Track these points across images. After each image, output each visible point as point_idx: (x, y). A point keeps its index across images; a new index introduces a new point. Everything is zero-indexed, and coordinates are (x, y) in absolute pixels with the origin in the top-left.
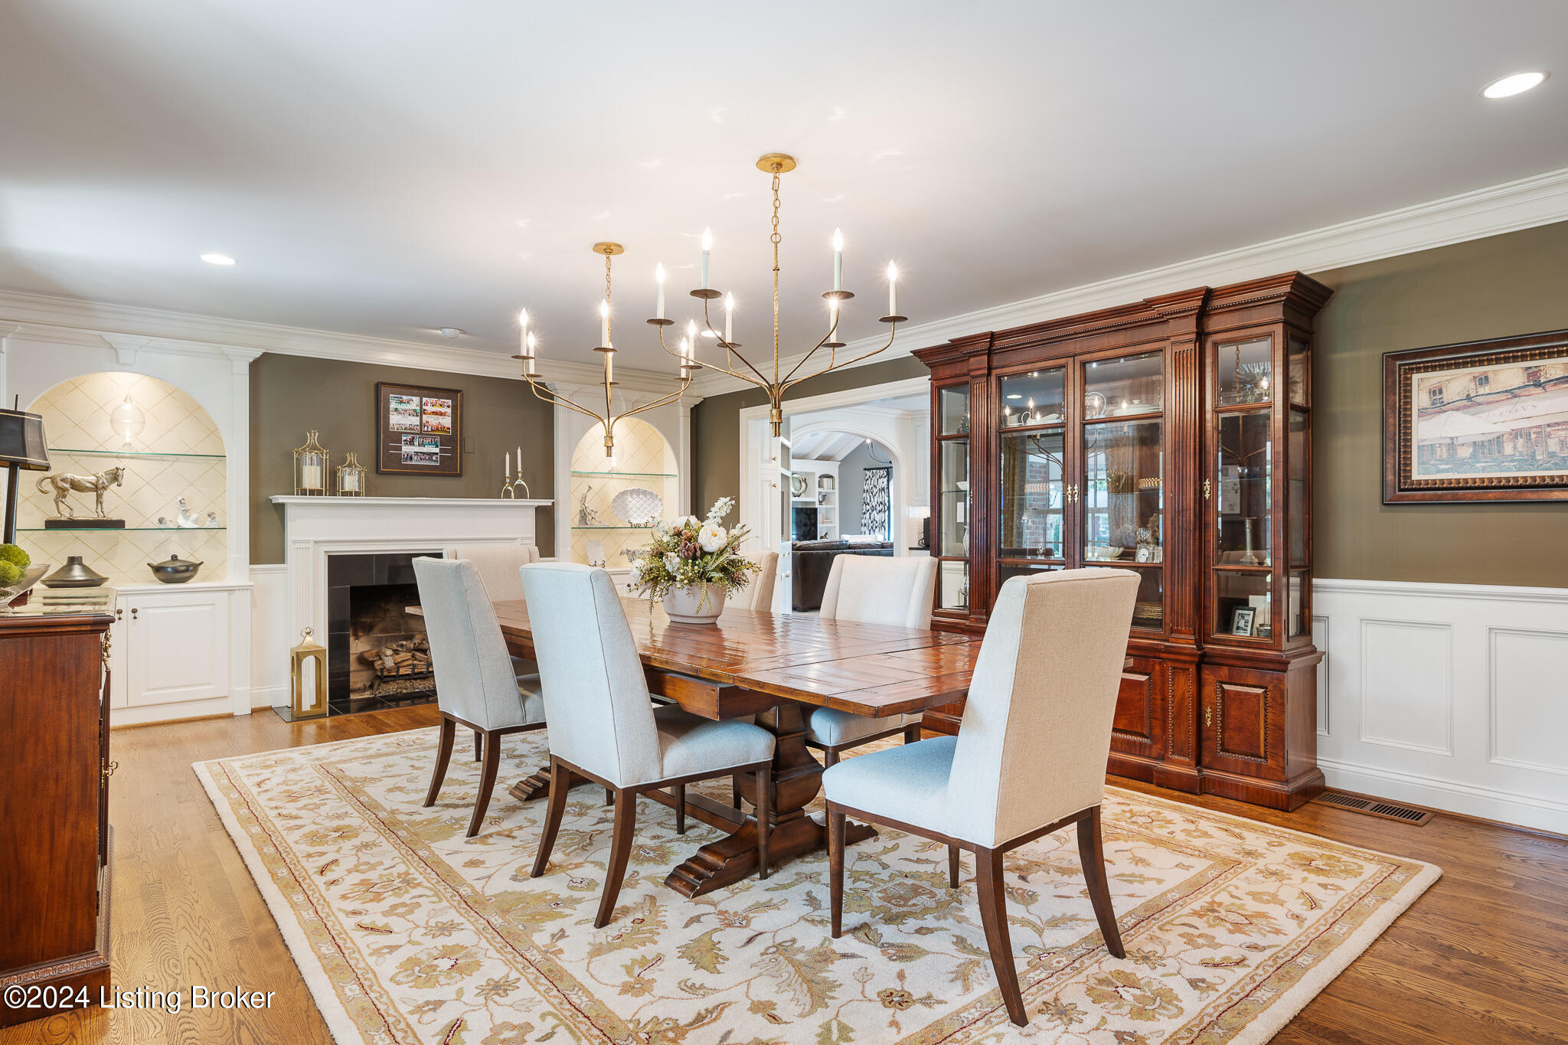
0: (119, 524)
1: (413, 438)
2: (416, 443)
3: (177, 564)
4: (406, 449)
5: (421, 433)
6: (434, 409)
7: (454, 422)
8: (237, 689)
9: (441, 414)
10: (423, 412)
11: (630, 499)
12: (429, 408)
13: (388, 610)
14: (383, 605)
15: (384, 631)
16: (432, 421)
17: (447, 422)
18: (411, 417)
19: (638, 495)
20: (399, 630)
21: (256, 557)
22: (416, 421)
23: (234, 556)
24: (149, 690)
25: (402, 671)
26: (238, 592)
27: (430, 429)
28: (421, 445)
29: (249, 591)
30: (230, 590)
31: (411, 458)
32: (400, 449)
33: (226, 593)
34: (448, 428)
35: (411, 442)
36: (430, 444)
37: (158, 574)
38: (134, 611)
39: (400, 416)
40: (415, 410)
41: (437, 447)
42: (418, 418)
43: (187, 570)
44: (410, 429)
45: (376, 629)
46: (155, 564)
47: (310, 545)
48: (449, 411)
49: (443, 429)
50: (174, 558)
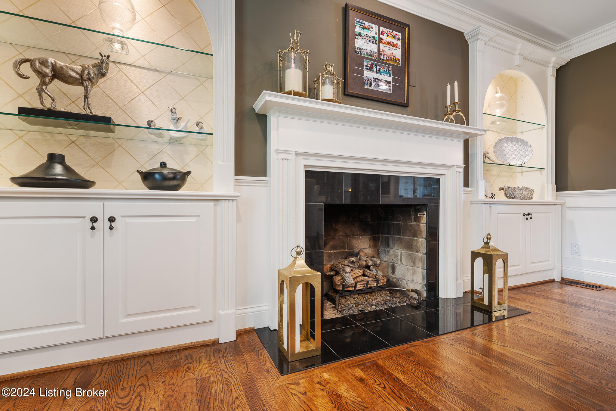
0: (107, 120)
1: (373, 65)
2: (375, 70)
3: (165, 171)
4: (368, 75)
5: (379, 60)
6: (390, 39)
7: (403, 54)
8: (221, 312)
9: (394, 45)
10: (380, 41)
11: (506, 145)
12: (384, 37)
13: (337, 229)
14: (334, 225)
15: (334, 247)
16: (387, 50)
17: (397, 53)
18: (371, 44)
19: (512, 142)
20: (344, 247)
21: (240, 170)
22: (374, 48)
23: (220, 163)
24: (128, 316)
25: (358, 288)
26: (223, 202)
27: (385, 58)
28: (379, 72)
29: (235, 202)
30: (216, 200)
31: (371, 84)
32: (362, 73)
33: (211, 204)
34: (399, 60)
35: (371, 68)
36: (385, 72)
37: (146, 182)
38: (112, 220)
39: (363, 41)
40: (374, 38)
41: (390, 76)
42: (376, 46)
43: (174, 178)
44: (370, 55)
45: (328, 246)
46: (144, 171)
47: (292, 156)
48: (399, 43)
49: (394, 59)
50: (163, 165)
